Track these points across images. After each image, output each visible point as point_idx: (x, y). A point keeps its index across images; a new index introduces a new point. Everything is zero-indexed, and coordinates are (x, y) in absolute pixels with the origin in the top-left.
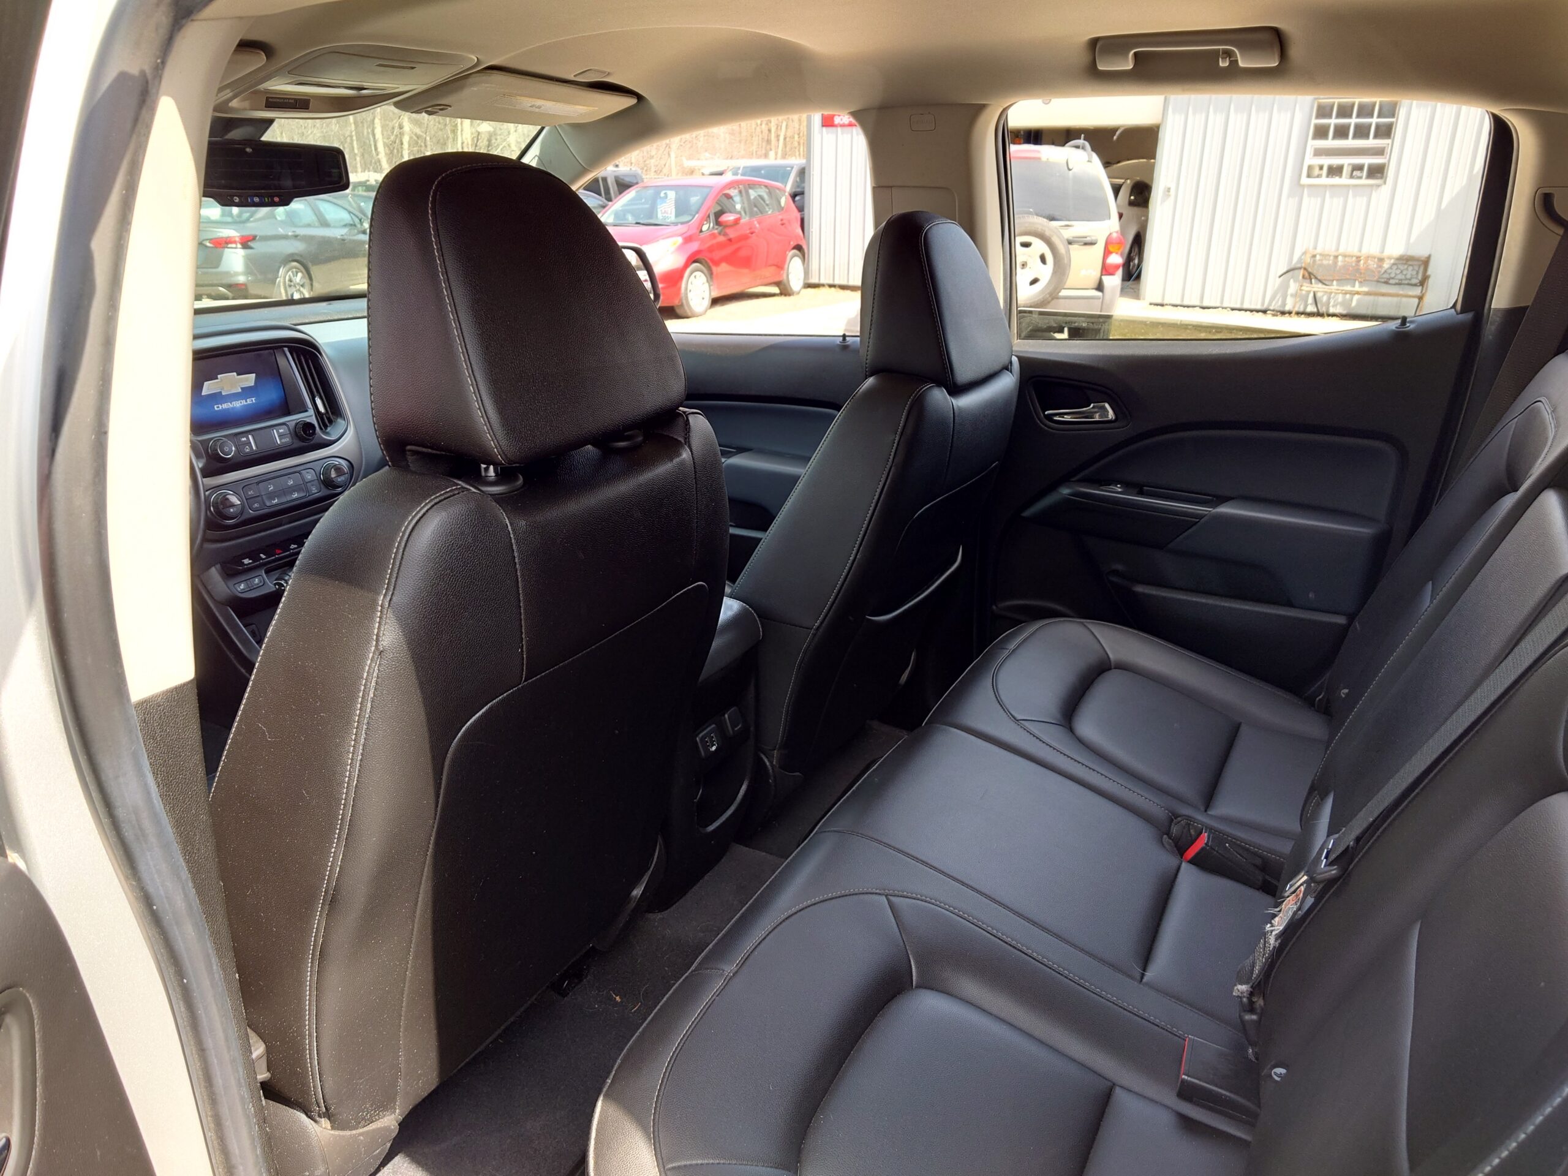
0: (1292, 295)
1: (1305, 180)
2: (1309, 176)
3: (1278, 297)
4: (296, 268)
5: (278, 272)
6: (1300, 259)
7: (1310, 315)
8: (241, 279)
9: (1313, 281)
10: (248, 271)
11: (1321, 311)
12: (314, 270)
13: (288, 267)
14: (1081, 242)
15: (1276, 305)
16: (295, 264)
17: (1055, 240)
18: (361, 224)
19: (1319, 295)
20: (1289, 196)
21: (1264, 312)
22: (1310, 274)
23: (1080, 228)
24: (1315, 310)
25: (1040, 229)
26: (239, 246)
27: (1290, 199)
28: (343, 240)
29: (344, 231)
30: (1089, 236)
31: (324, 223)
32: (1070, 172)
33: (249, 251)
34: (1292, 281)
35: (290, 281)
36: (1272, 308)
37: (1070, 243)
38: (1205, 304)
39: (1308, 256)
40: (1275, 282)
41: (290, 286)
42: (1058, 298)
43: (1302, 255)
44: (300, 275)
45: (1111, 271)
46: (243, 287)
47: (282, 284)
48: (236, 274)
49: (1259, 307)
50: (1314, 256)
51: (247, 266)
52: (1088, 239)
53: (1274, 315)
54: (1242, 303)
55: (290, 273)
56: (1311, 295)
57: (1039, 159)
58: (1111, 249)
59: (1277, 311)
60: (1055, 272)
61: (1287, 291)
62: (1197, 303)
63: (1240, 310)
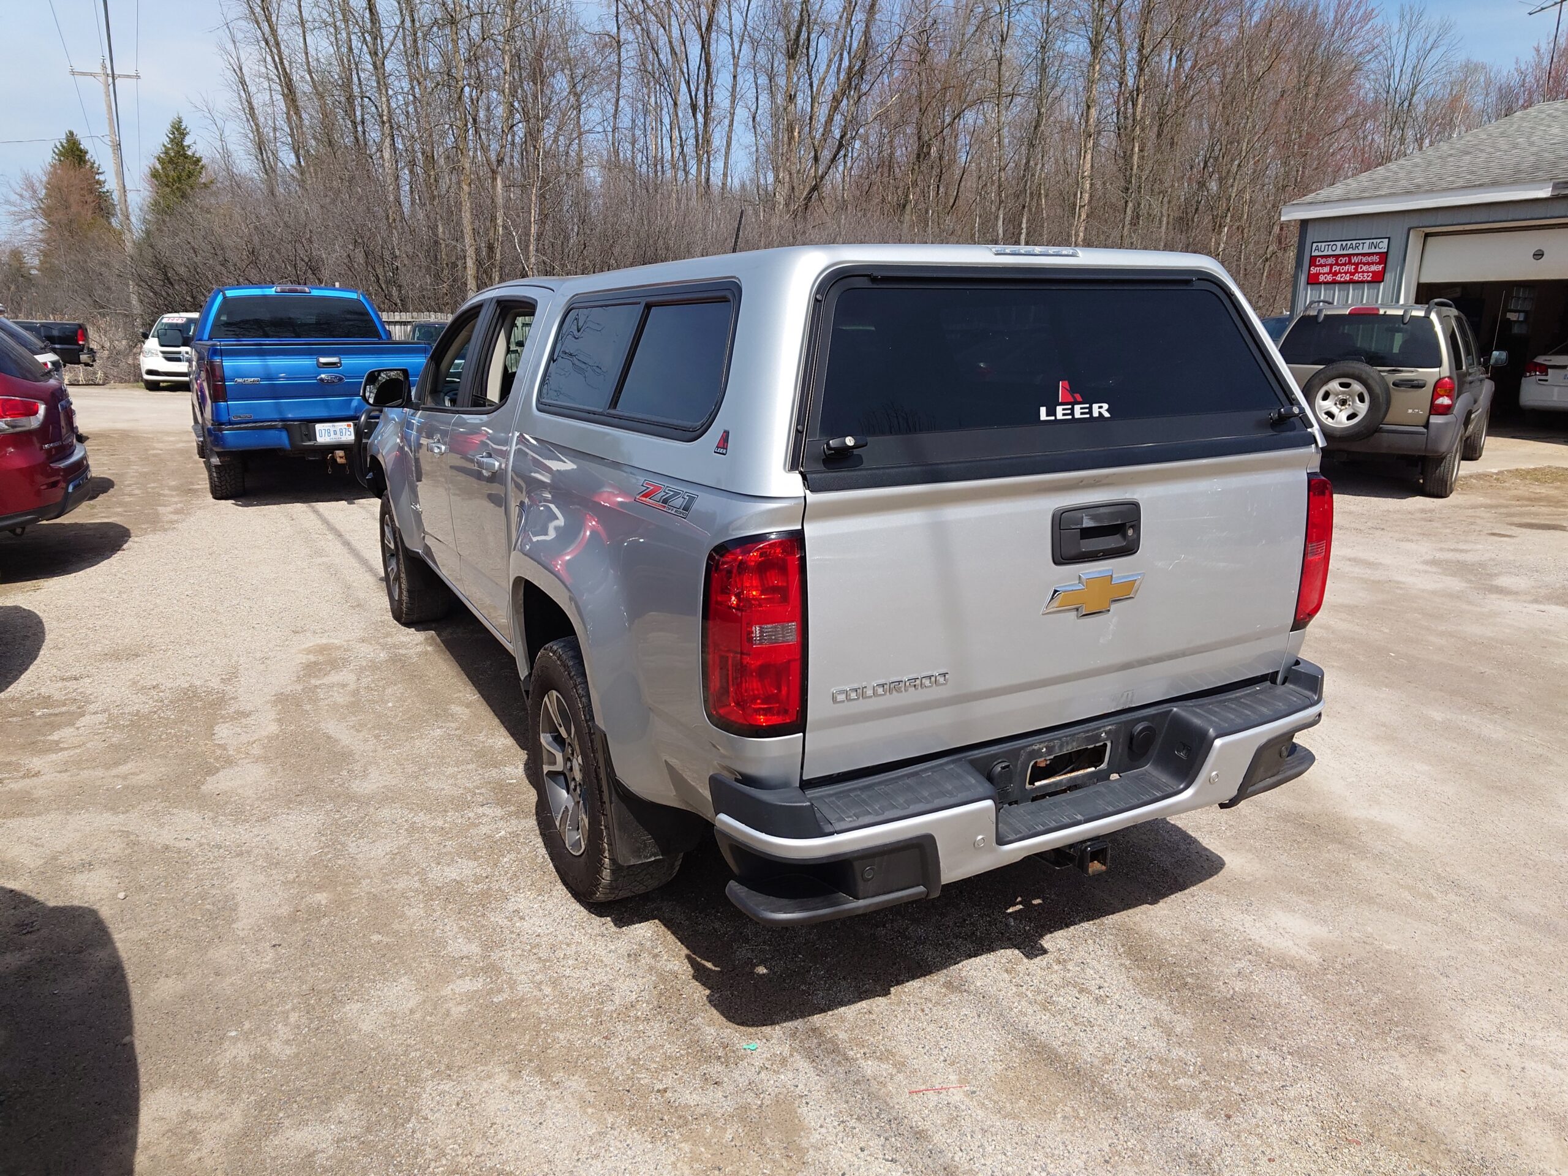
14: (1406, 385)
17: (1371, 382)
23: (1408, 373)
25: (1363, 373)
30: (1416, 380)
37: (1397, 385)
45: (1441, 412)
52: (1415, 382)
60: (1374, 409)
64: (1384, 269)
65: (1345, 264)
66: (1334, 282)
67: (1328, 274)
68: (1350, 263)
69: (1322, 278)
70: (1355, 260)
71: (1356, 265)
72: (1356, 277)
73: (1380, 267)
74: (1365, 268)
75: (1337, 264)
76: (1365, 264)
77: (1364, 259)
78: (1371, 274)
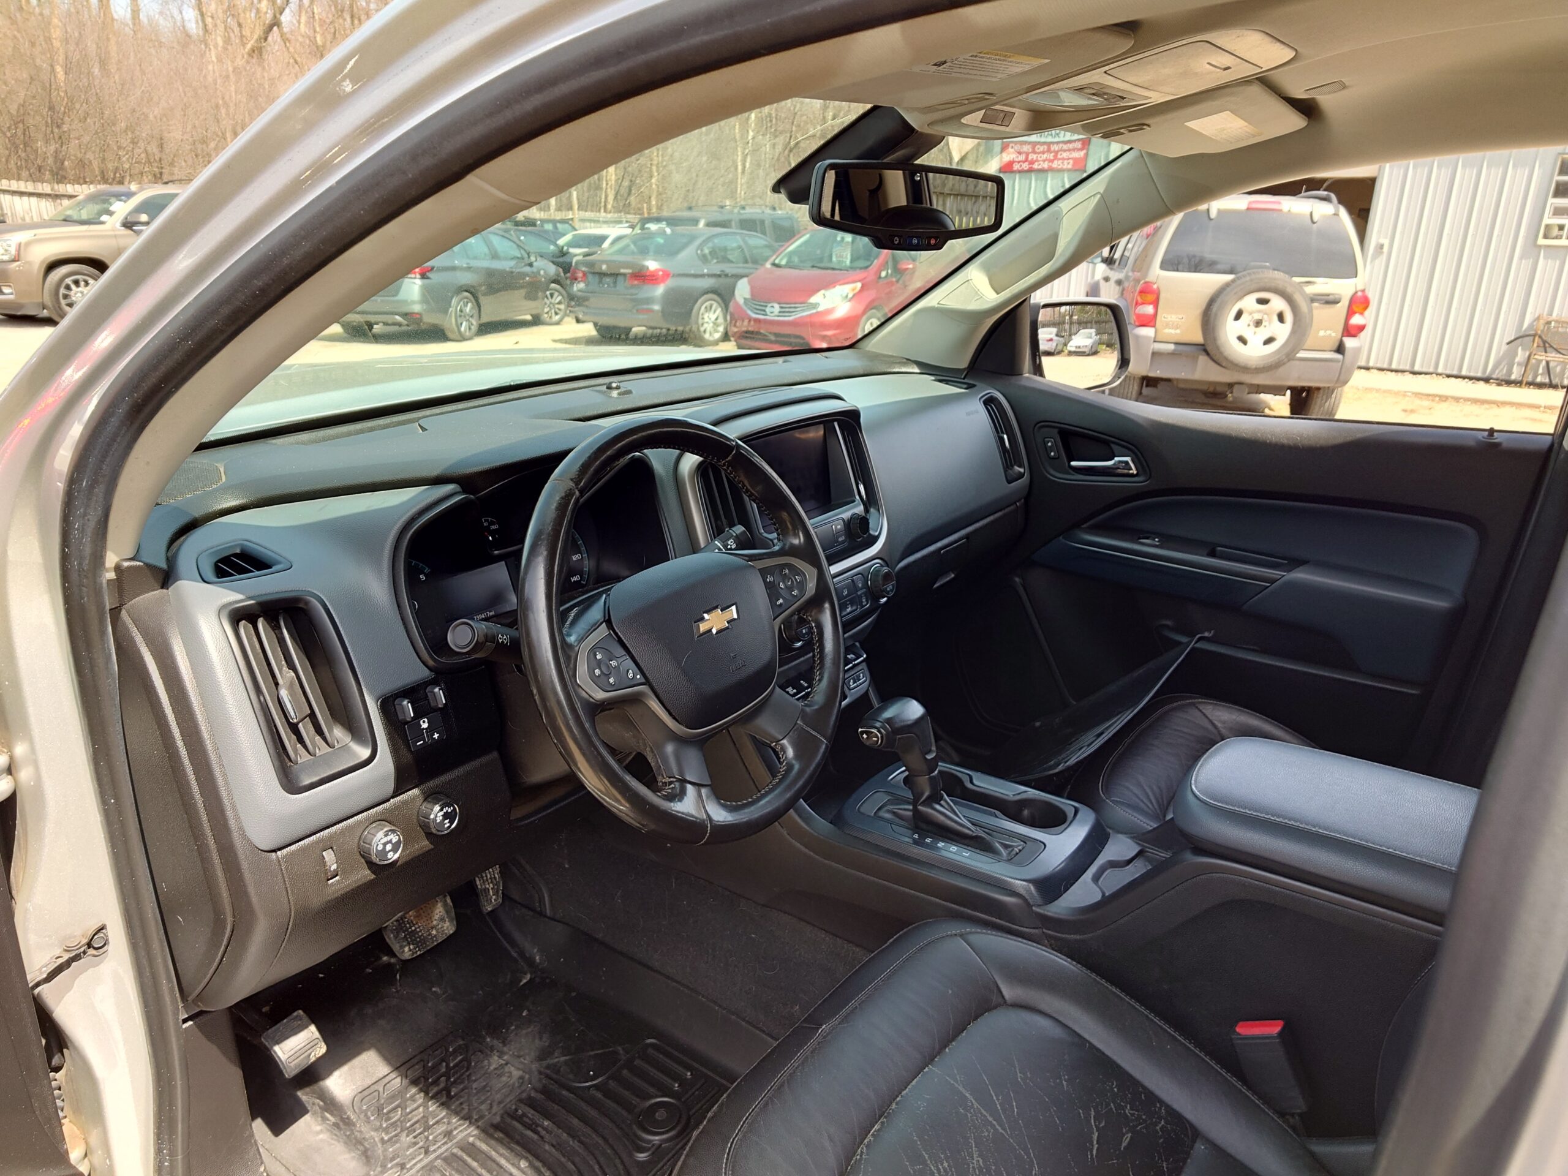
0: (1519, 364)
1: (1541, 241)
2: (1546, 237)
3: (1502, 367)
4: (466, 298)
5: (451, 302)
6: (1531, 326)
7: (1541, 386)
8: (417, 308)
9: (1549, 349)
10: (424, 300)
11: (1554, 382)
12: (483, 300)
13: (460, 296)
14: (1321, 300)
15: (1500, 373)
16: (466, 294)
17: (1298, 297)
18: (529, 257)
19: (1552, 365)
20: (1521, 258)
21: (1487, 380)
22: (1544, 342)
23: (1323, 285)
24: (1547, 380)
25: (1280, 285)
26: (418, 276)
27: (1523, 261)
28: (512, 272)
29: (512, 263)
30: (1333, 294)
31: (495, 256)
32: (1315, 225)
33: (426, 281)
34: (1520, 348)
35: (461, 311)
36: (1494, 376)
37: (1313, 300)
38: (1417, 368)
39: (1542, 322)
40: (1499, 348)
41: (460, 316)
42: (1294, 359)
43: (1535, 320)
44: (469, 305)
45: (1353, 332)
46: (418, 316)
47: (453, 314)
48: (413, 302)
49: (1479, 375)
50: (1549, 323)
51: (423, 295)
52: (1331, 297)
53: (1499, 385)
54: (1461, 368)
55: (462, 303)
56: (1544, 363)
57: (1281, 210)
58: (1355, 308)
59: (1502, 381)
60: (1294, 332)
61: (1514, 359)
62: (1407, 368)
63: (1457, 377)
64: (1086, 155)
65: (1043, 153)
66: (1030, 170)
67: (1024, 162)
68: (1049, 151)
69: (1016, 167)
70: (1055, 148)
71: (1056, 153)
72: (1055, 165)
73: (1082, 154)
74: (1065, 155)
75: (1034, 152)
76: (1065, 151)
77: (1065, 147)
78: (1071, 162)
